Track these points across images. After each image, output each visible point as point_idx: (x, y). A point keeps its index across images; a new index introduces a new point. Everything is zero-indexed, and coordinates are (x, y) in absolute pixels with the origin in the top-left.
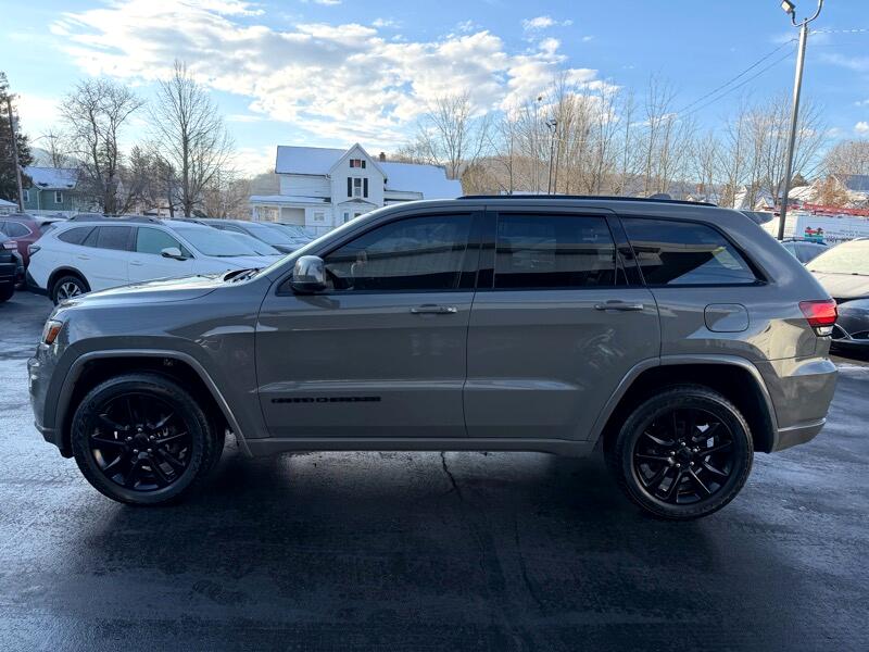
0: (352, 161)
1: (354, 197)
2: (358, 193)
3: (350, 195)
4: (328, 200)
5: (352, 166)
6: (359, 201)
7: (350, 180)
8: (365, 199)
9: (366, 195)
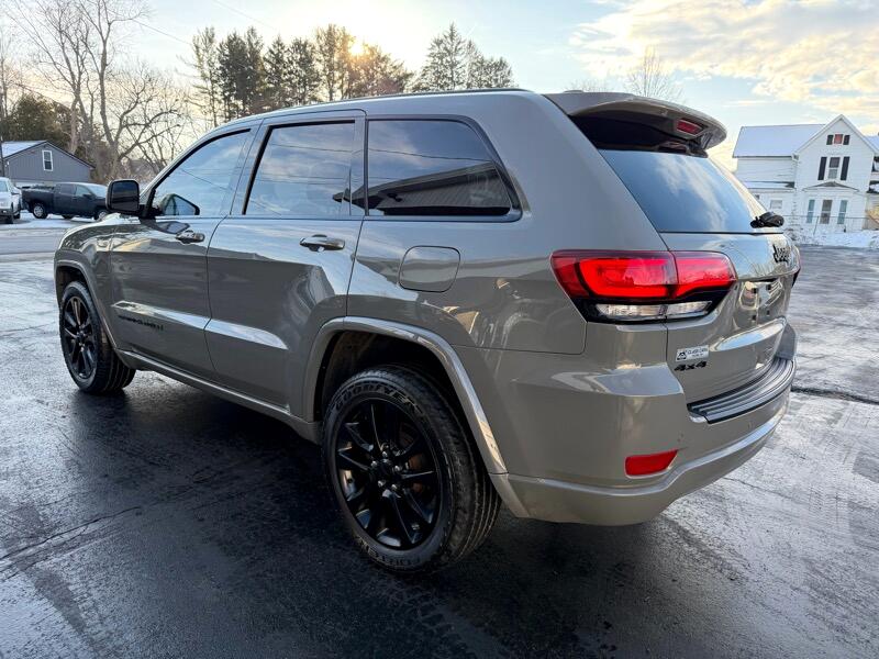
0: (830, 137)
1: (826, 179)
2: (833, 175)
3: (821, 177)
4: (791, 185)
5: (829, 142)
6: (832, 185)
7: (824, 160)
8: (843, 183)
9: (844, 177)
